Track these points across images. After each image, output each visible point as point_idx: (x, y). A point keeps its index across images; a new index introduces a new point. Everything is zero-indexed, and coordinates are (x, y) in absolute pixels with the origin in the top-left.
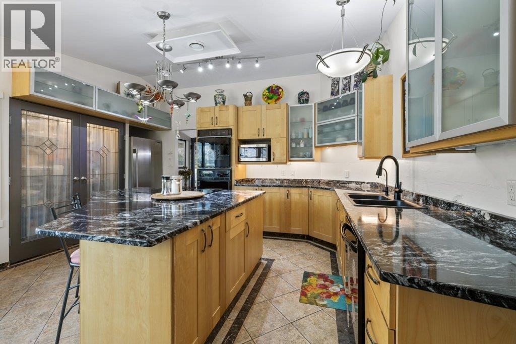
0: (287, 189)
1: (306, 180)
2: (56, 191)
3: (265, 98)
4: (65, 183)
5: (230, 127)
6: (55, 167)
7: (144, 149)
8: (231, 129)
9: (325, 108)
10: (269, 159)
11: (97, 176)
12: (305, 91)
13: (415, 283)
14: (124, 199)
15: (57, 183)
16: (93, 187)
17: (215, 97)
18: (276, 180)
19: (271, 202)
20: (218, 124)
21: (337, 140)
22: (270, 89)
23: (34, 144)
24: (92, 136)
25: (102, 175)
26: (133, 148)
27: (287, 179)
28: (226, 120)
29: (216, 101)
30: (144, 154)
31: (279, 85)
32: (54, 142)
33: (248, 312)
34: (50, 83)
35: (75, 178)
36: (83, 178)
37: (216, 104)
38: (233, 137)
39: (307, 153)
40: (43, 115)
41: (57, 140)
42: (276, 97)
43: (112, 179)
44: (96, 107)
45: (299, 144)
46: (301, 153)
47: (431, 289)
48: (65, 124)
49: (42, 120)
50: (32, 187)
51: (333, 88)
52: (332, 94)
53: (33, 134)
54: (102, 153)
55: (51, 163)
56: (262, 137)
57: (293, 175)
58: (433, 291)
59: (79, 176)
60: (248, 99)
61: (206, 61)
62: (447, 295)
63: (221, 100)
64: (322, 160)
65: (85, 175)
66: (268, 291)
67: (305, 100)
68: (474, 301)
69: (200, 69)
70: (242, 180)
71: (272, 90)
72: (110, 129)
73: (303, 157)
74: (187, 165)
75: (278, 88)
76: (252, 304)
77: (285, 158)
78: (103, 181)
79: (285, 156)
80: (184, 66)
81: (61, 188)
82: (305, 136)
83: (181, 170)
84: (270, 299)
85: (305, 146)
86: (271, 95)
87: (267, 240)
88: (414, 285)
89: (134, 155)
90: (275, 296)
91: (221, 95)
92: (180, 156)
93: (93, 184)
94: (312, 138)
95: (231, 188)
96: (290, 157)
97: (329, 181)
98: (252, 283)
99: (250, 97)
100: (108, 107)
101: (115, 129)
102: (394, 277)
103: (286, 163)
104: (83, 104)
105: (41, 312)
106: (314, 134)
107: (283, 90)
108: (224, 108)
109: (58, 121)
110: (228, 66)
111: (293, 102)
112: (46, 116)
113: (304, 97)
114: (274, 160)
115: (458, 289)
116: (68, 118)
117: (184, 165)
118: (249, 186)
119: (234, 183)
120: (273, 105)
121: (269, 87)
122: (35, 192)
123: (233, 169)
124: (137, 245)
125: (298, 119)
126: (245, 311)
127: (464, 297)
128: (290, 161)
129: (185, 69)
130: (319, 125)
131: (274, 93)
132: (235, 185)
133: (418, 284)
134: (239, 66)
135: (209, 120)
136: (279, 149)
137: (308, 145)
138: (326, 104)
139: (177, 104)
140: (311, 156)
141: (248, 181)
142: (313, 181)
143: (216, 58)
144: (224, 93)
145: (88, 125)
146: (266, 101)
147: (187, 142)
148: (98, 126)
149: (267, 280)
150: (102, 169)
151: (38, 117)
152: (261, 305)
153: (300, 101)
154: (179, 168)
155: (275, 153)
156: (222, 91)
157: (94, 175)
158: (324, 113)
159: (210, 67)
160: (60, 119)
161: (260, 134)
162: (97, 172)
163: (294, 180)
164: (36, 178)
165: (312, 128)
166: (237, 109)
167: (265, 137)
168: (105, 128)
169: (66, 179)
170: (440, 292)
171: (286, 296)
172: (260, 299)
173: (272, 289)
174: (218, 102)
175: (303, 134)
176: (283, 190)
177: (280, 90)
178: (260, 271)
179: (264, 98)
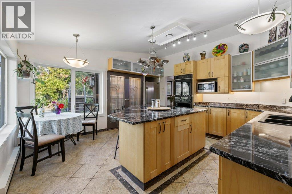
0: (228, 109)
1: (246, 104)
2: (120, 104)
3: (215, 53)
4: (123, 102)
5: (191, 73)
6: (119, 95)
7: (151, 87)
8: (192, 74)
9: (261, 53)
10: (216, 91)
11: (133, 99)
12: (245, 43)
13: (223, 154)
14: (143, 109)
15: (120, 101)
16: (132, 104)
17: (184, 57)
18: (223, 103)
19: (217, 117)
20: (185, 72)
21: (272, 75)
22: (218, 47)
23: (113, 87)
24: (131, 83)
25: (135, 99)
26: (146, 87)
27: (231, 104)
28: (190, 69)
29: (184, 59)
30: (151, 89)
31: (224, 43)
32: (119, 86)
33: (187, 171)
34: (118, 64)
35: (126, 100)
36: (128, 100)
37: (184, 61)
38: (193, 79)
39: (246, 86)
40: (116, 76)
41: (120, 85)
42: (222, 52)
43: (138, 100)
44: (132, 71)
45: (240, 80)
46: (241, 86)
47: (229, 158)
48: (123, 78)
49: (116, 78)
50: (113, 103)
51: (271, 36)
52: (270, 41)
53: (113, 83)
54: (135, 89)
55: (118, 94)
56: (212, 77)
57: (236, 101)
58: (230, 159)
59: (127, 99)
60: (203, 56)
61: (177, 40)
62: (236, 162)
63: (187, 59)
64: (261, 90)
65: (129, 99)
66: (203, 165)
67: (245, 50)
68: (249, 168)
69: (174, 45)
70: (200, 103)
71: (219, 47)
72: (138, 79)
73: (243, 89)
74: (172, 95)
75: (224, 45)
76: (191, 168)
77: (228, 90)
78: (135, 101)
79: (228, 88)
80: (166, 45)
81: (121, 103)
82: (245, 74)
83: (169, 97)
84: (202, 169)
85: (245, 81)
86: (219, 50)
87: (213, 139)
88: (222, 155)
89: (147, 90)
90: (206, 169)
91: (187, 56)
92: (168, 90)
93: (132, 102)
94: (250, 75)
95: (192, 107)
96: (232, 88)
97: (267, 106)
98: (195, 159)
99: (204, 54)
100: (136, 70)
101: (139, 79)
102: (214, 150)
103: (228, 93)
104: (128, 70)
105: (113, 146)
106: (251, 72)
107: (227, 46)
108: (188, 63)
109: (120, 78)
110: (188, 40)
111: (235, 52)
112: (117, 76)
113: (244, 48)
114: (219, 91)
115: (242, 160)
116: (123, 76)
117: (170, 94)
118: (202, 106)
119: (193, 104)
120: (219, 56)
121: (218, 46)
122: (114, 104)
123: (193, 97)
124: (130, 123)
125: (240, 63)
126: (186, 170)
127: (244, 165)
128: (232, 91)
129: (167, 47)
130: (255, 66)
131: (221, 49)
132: (194, 105)
133: (224, 155)
134: (195, 39)
135: (180, 70)
136: (223, 84)
137: (247, 80)
138: (262, 50)
139: (159, 66)
140: (250, 88)
141: (204, 103)
142: (253, 105)
143: (182, 37)
144: (188, 55)
145: (130, 78)
146: (215, 55)
147: (172, 82)
148: (133, 78)
149: (205, 160)
150: (135, 96)
151: (115, 77)
152: (196, 170)
153: (240, 51)
154: (167, 96)
155: (220, 87)
156: (188, 54)
157: (132, 99)
158: (261, 56)
159: (179, 43)
160: (121, 77)
161: (210, 76)
162: (133, 97)
163: (237, 104)
164: (114, 99)
165: (250, 68)
166: (196, 63)
167: (213, 77)
168: (136, 78)
169: (123, 100)
170: (233, 161)
171: (213, 171)
172: (196, 167)
173: (205, 165)
174: (185, 60)
175: (243, 73)
176: (225, 110)
177: (225, 46)
178: (201, 154)
179: (213, 54)
